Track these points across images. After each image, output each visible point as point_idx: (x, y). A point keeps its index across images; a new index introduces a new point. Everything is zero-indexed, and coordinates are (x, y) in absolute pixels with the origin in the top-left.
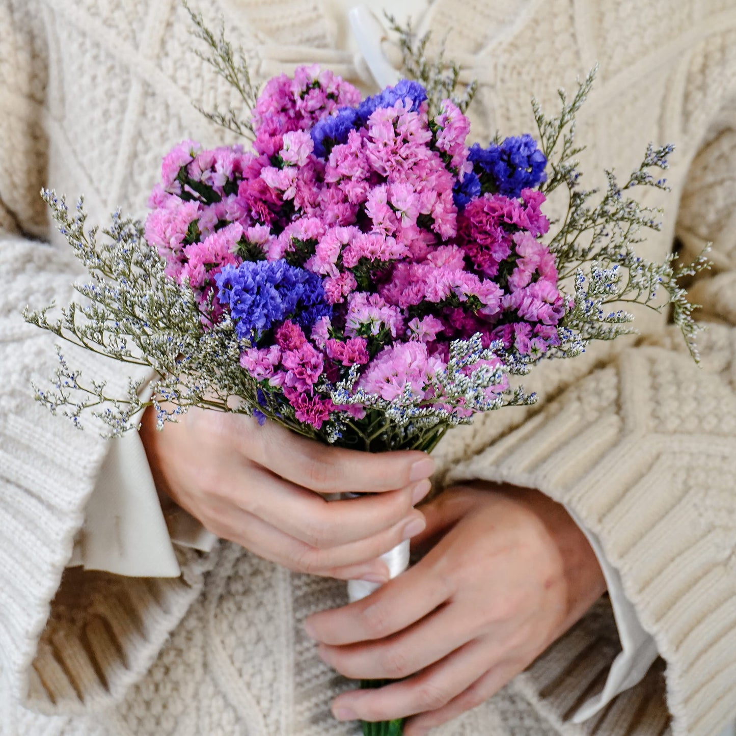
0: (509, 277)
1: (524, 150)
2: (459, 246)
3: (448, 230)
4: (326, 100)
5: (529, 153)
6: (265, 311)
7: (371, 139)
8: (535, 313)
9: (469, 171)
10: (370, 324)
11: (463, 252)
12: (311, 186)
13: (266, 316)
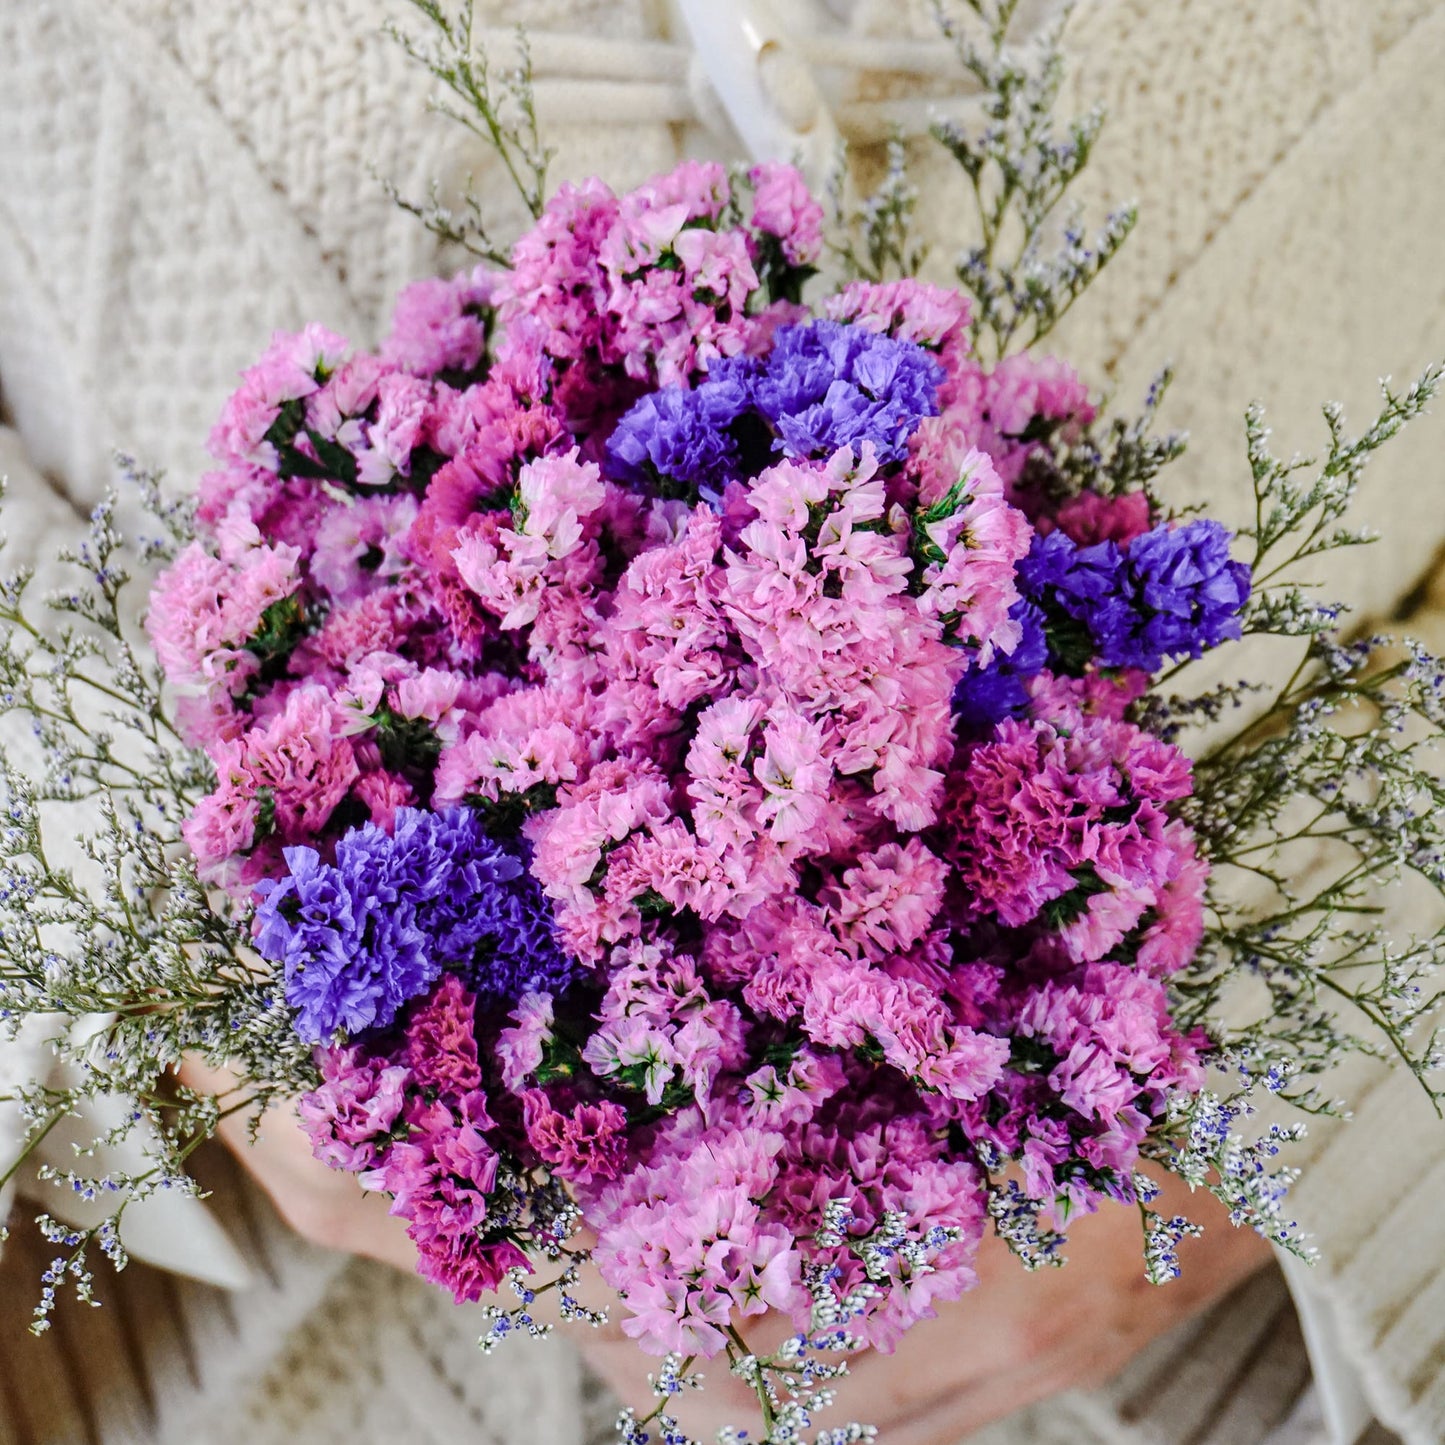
0: (1063, 930)
1: (1186, 572)
2: (937, 851)
3: (915, 815)
4: (689, 303)
5: (1201, 578)
6: (377, 991)
7: (742, 550)
8: (1091, 1100)
9: (1009, 646)
10: (645, 1066)
11: (943, 871)
12: (580, 603)
13: (380, 1003)
